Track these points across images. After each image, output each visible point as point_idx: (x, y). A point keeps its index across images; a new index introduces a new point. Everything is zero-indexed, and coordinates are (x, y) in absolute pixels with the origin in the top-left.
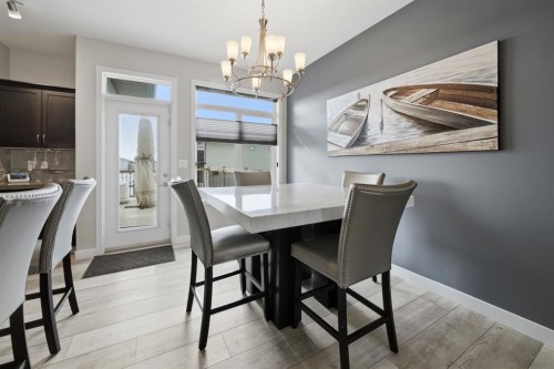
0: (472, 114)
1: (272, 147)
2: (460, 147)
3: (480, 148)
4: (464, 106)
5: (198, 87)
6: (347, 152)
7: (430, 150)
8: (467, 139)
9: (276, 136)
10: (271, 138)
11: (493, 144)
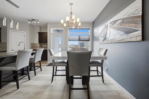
0: (133, 27)
1: (89, 41)
2: (130, 40)
3: (136, 40)
4: (131, 25)
5: (69, 29)
6: (103, 42)
7: (121, 41)
8: (132, 37)
9: (89, 39)
10: (88, 39)
11: (140, 38)
